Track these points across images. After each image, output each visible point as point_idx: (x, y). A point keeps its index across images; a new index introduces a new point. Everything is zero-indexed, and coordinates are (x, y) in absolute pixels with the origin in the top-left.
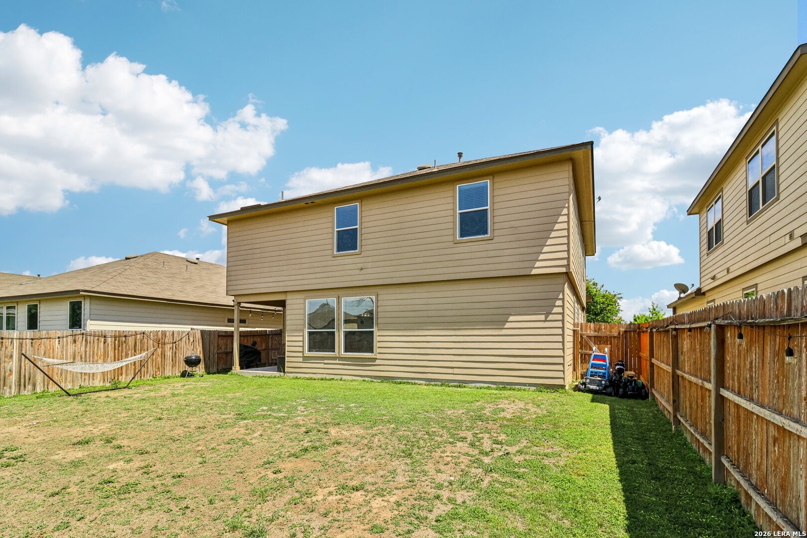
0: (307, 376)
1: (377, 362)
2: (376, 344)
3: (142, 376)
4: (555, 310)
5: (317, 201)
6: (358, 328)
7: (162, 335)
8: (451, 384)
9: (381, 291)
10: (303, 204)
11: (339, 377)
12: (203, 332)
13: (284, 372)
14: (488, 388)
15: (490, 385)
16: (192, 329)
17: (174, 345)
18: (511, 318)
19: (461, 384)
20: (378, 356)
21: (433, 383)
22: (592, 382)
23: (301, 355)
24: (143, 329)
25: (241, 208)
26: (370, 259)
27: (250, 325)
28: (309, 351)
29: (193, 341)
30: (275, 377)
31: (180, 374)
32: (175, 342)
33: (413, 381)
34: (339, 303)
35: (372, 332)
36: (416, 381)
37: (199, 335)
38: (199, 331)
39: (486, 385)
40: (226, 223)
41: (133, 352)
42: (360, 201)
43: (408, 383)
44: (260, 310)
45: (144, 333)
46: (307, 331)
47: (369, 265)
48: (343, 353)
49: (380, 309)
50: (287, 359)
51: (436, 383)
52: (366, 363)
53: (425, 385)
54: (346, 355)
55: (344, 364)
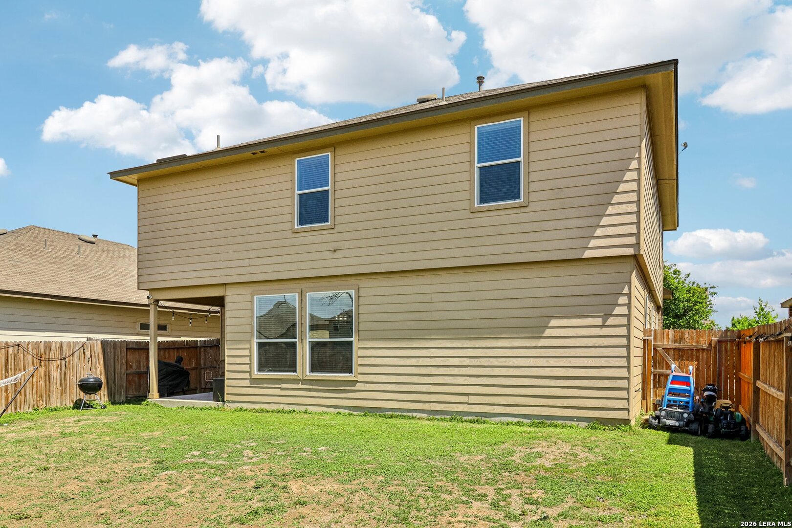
0: (257, 406)
1: (358, 386)
2: (356, 361)
3: (18, 408)
4: (618, 310)
5: (270, 150)
6: (330, 338)
7: (46, 347)
8: (465, 418)
9: (363, 283)
10: (248, 154)
11: (303, 408)
12: (104, 344)
13: (223, 401)
14: (519, 424)
15: (521, 420)
16: (88, 339)
17: (63, 362)
18: (553, 323)
19: (479, 418)
20: (360, 378)
21: (438, 417)
22: (669, 415)
23: (247, 376)
24: (17, 340)
25: (157, 160)
26: (346, 236)
27: (174, 333)
28: (260, 370)
29: (91, 356)
30: (210, 409)
31: (72, 405)
32: (64, 359)
33: (410, 414)
34: (302, 300)
35: (351, 343)
36: (415, 414)
37: (98, 348)
38: (99, 342)
39: (516, 420)
40: (136, 182)
41: (4, 372)
42: (333, 149)
43: (403, 417)
44: (187, 312)
45: (18, 345)
46: (255, 341)
47: (347, 245)
48: (308, 374)
49: (362, 309)
50: (227, 383)
51: (443, 417)
52: (342, 388)
53: (428, 419)
54: (312, 376)
55: (310, 390)
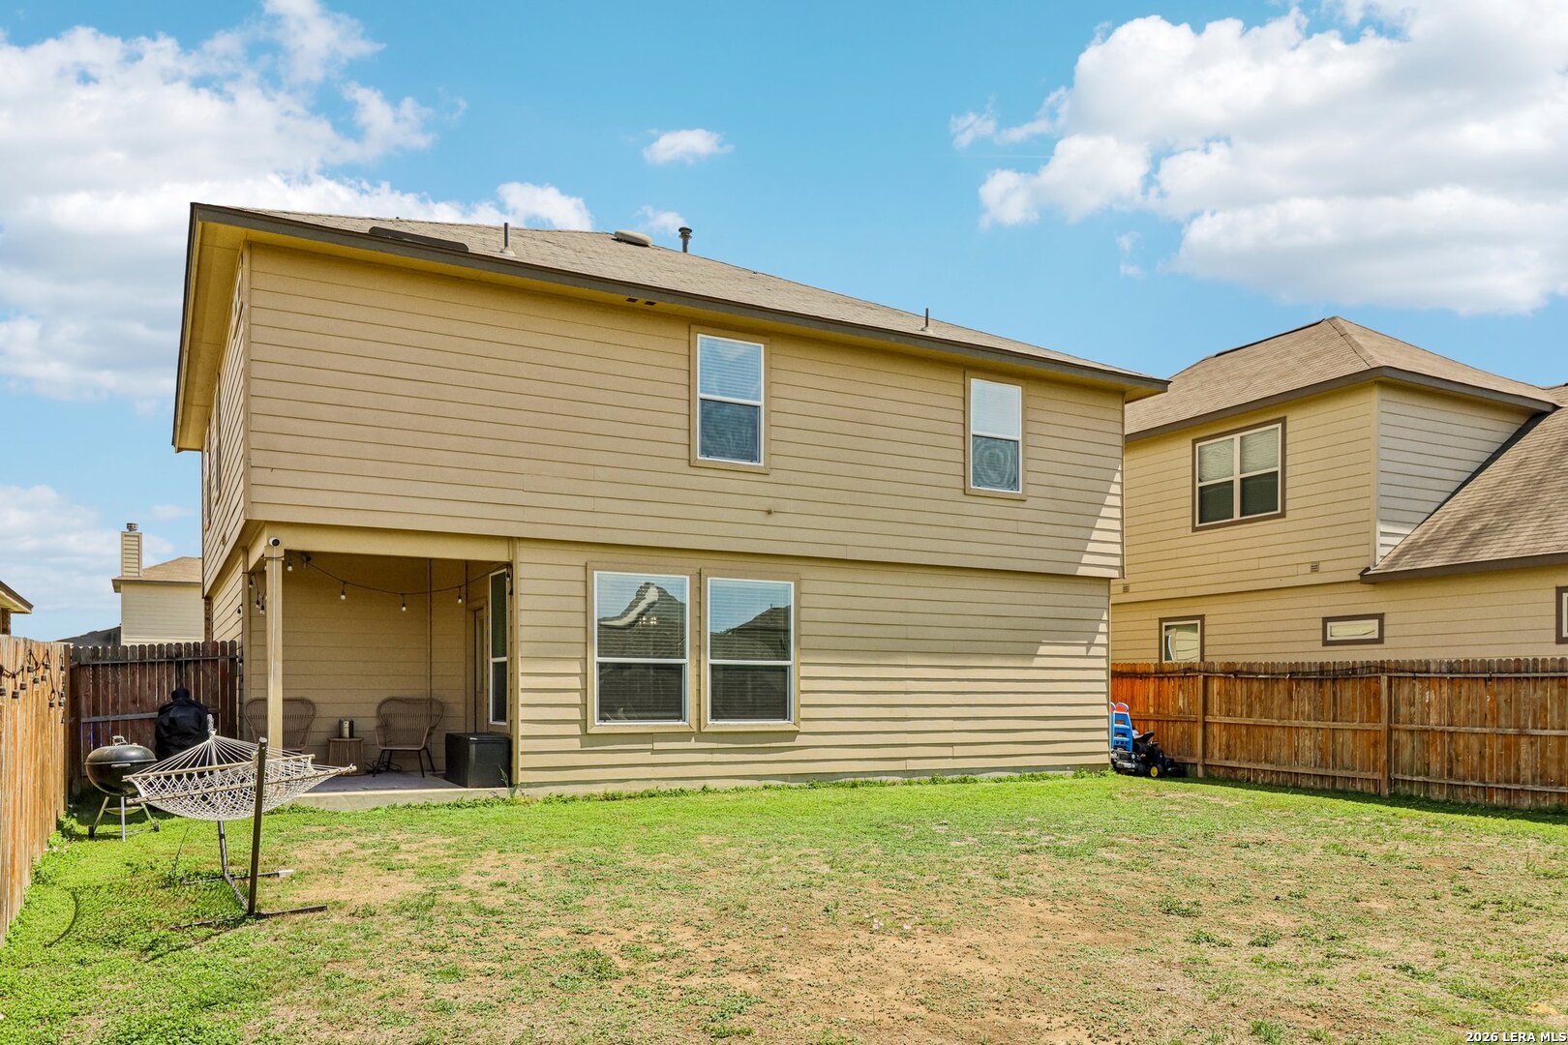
0: (599, 790)
1: (800, 740)
2: (795, 698)
4: (1099, 639)
5: (661, 305)
8: (949, 778)
9: (809, 572)
10: (621, 298)
11: (698, 785)
13: (511, 785)
14: (1011, 779)
15: (1012, 774)
18: (1043, 650)
19: (966, 776)
20: (804, 727)
21: (915, 779)
22: (1121, 757)
26: (788, 491)
28: (604, 718)
34: (699, 590)
35: (784, 669)
36: (884, 778)
42: (768, 340)
43: (870, 784)
46: (595, 659)
47: (789, 506)
48: (708, 721)
49: (807, 614)
50: (520, 746)
51: (922, 779)
52: (773, 745)
53: (902, 784)
54: (718, 725)
55: (712, 751)
